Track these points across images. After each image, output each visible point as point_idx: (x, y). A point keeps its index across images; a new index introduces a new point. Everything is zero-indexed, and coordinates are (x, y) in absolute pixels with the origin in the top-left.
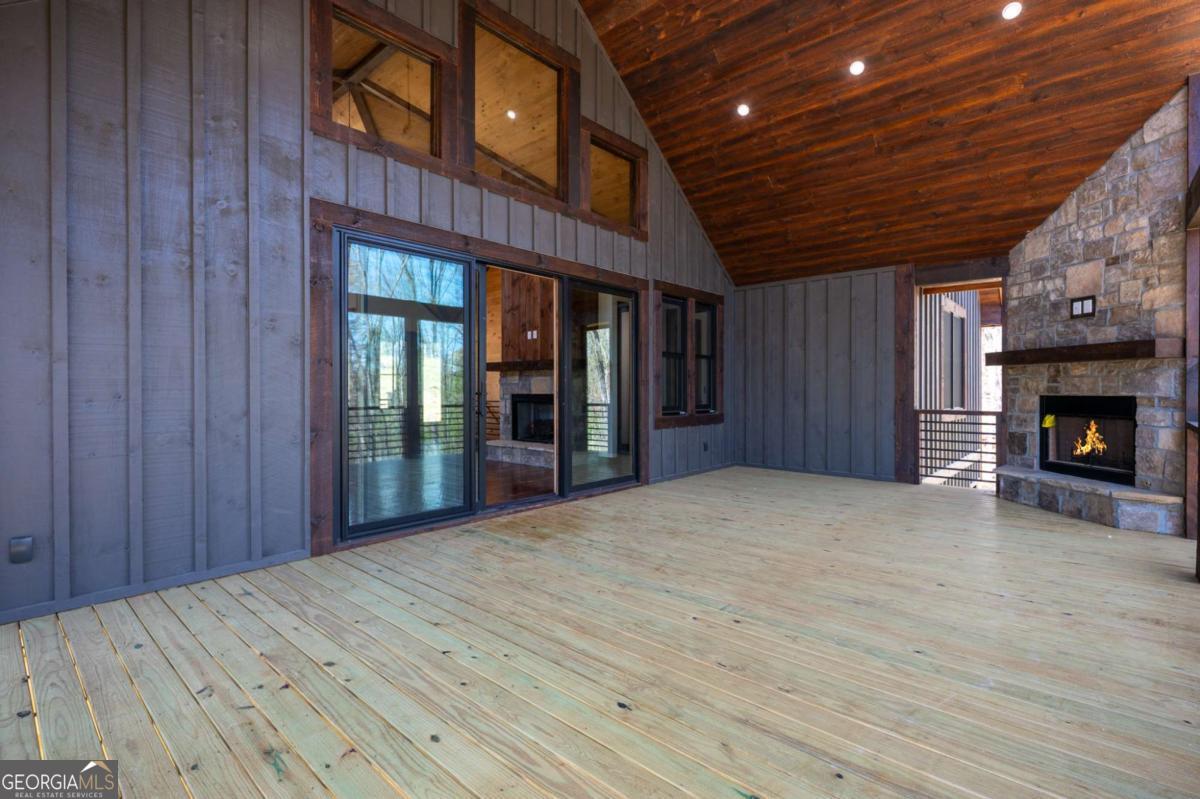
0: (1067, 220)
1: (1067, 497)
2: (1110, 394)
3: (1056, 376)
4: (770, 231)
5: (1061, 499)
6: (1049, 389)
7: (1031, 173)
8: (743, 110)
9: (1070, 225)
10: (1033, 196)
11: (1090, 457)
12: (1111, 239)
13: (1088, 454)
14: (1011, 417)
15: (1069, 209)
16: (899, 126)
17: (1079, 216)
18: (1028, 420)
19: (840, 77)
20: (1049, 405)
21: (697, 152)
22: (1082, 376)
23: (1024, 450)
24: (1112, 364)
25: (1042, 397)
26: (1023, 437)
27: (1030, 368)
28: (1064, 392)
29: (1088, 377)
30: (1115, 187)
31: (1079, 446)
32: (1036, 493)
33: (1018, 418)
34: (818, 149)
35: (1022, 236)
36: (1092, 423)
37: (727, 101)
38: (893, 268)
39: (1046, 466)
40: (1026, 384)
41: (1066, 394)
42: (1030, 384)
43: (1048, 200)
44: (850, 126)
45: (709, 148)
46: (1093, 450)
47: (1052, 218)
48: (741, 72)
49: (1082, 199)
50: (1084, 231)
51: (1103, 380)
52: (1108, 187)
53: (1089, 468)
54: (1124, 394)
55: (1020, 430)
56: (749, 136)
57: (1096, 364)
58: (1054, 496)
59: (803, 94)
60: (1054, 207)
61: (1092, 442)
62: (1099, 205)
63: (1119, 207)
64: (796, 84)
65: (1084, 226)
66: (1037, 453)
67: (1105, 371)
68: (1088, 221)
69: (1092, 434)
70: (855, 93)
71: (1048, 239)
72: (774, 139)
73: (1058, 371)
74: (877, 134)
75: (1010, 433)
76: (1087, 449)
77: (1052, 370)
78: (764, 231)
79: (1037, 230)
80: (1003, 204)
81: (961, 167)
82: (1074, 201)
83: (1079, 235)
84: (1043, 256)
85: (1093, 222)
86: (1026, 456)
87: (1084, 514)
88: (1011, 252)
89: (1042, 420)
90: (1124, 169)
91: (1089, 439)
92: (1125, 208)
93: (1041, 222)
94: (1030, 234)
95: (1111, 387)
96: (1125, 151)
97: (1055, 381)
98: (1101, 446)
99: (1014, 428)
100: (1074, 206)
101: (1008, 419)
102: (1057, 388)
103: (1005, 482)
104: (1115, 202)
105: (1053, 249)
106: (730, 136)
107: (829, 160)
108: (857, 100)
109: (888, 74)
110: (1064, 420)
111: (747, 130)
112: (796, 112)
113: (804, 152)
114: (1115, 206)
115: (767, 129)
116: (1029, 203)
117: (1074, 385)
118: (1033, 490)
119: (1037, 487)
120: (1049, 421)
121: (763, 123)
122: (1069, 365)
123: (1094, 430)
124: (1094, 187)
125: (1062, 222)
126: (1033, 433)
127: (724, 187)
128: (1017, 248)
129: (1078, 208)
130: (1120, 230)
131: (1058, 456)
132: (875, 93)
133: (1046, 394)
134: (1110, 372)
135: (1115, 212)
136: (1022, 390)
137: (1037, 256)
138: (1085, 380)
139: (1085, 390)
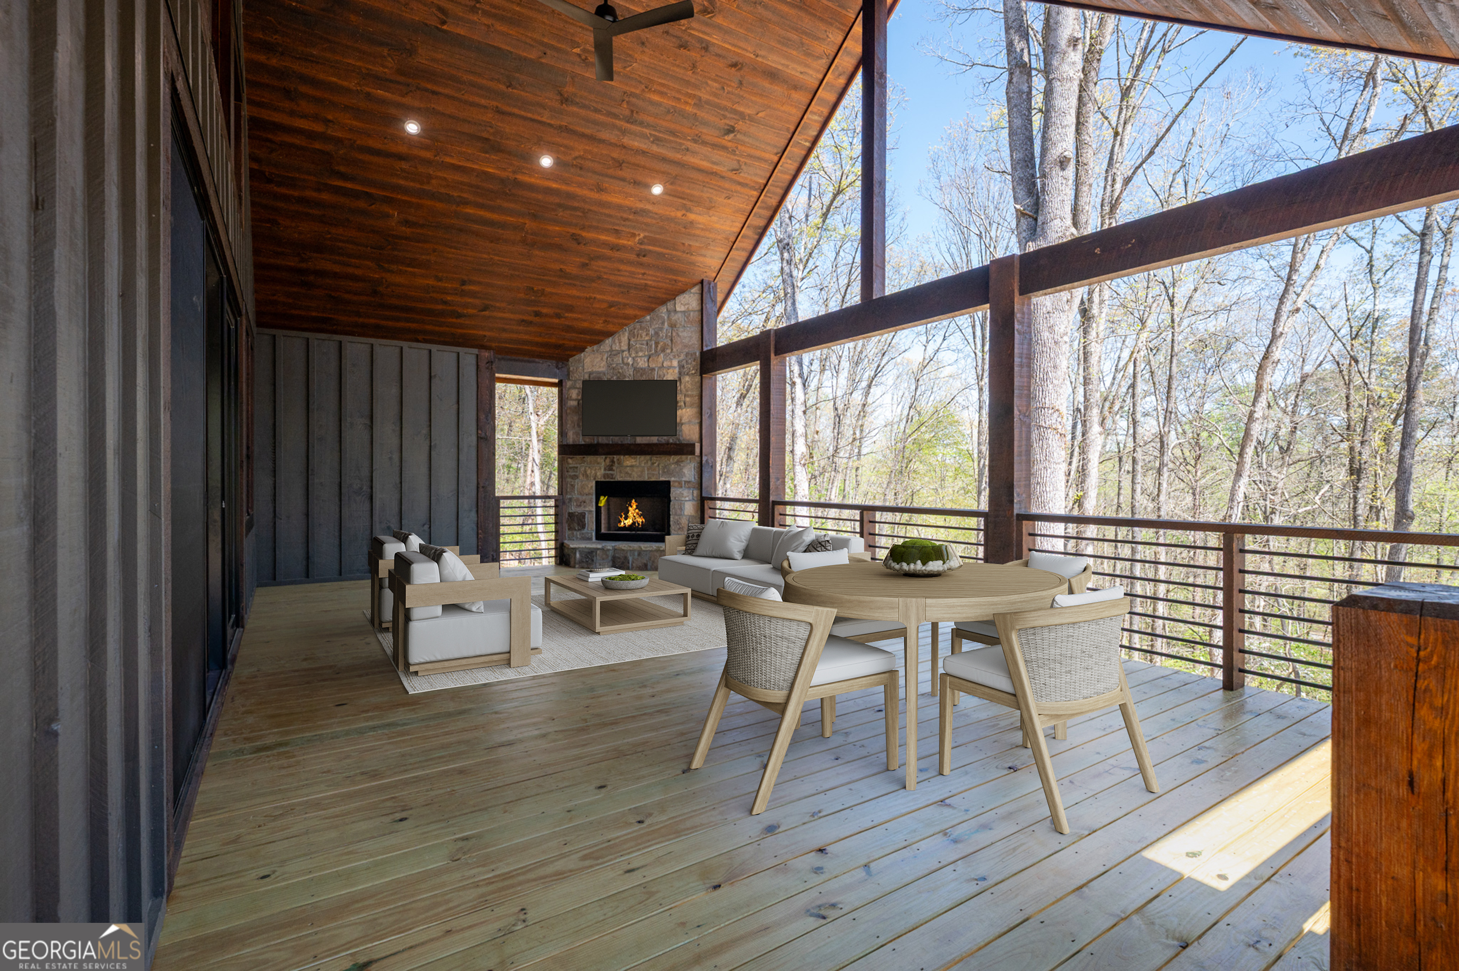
0: (620, 346)
1: (636, 557)
2: (653, 479)
3: (612, 465)
4: (358, 272)
5: (630, 559)
6: (604, 476)
7: (611, 305)
8: (412, 128)
9: (623, 351)
10: (605, 321)
11: (632, 527)
12: (653, 369)
13: (630, 526)
14: (570, 499)
15: (623, 339)
16: (550, 228)
17: (630, 347)
18: (587, 501)
19: (529, 158)
20: (602, 488)
21: (311, 135)
22: (632, 466)
23: (583, 526)
24: (654, 458)
25: (597, 482)
26: (583, 515)
27: (589, 458)
28: (619, 477)
29: (637, 467)
30: (657, 333)
31: (622, 520)
32: (610, 558)
33: (577, 500)
34: (470, 210)
35: (582, 350)
36: (633, 501)
37: (399, 106)
38: (476, 351)
39: (600, 537)
40: (585, 471)
41: (620, 479)
42: (589, 472)
43: (611, 327)
44: (512, 205)
45: (338, 141)
46: (634, 523)
47: (609, 341)
48: (435, 88)
49: (632, 334)
50: (633, 358)
51: (648, 470)
52: (652, 332)
53: (633, 534)
54: (662, 479)
55: (580, 510)
56: (400, 157)
57: (643, 457)
58: (626, 558)
59: (486, 152)
60: (610, 334)
61: (633, 516)
62: (645, 342)
63: (659, 348)
64: (487, 139)
65: (633, 355)
66: (594, 527)
67: (649, 463)
68: (637, 353)
69: (633, 511)
70: (533, 180)
71: (605, 357)
72: (430, 177)
73: (613, 462)
74: (530, 224)
75: (569, 513)
76: (629, 522)
77: (608, 460)
78: (350, 270)
79: (595, 347)
80: (585, 321)
81: (570, 281)
82: (627, 334)
83: (630, 361)
84: (601, 370)
85: (640, 354)
86: (585, 531)
87: (649, 567)
88: (571, 360)
89: (598, 501)
90: (663, 323)
91: (630, 514)
92: (663, 350)
93: (598, 342)
94: (589, 349)
95: (653, 475)
96: (663, 310)
97: (611, 470)
98: (640, 520)
99: (573, 509)
100: (626, 338)
101: (567, 501)
102: (612, 475)
103: (580, 554)
104: (657, 344)
105: (609, 366)
106: (372, 143)
107: (476, 227)
108: (531, 187)
109: (566, 182)
110: (613, 500)
111: (403, 149)
112: (469, 165)
113: (454, 207)
114: (656, 347)
115: (428, 162)
116: (599, 326)
117: (627, 473)
118: (607, 556)
119: (611, 553)
120: (603, 501)
121: (428, 155)
122: (622, 457)
123: (634, 507)
124: (642, 328)
125: (616, 347)
126: (591, 511)
127: (325, 196)
128: (576, 357)
129: (629, 340)
130: (660, 365)
131: (609, 529)
132: (549, 191)
133: (603, 480)
134: (653, 464)
135: (656, 351)
136: (581, 477)
137: (595, 369)
138: (635, 469)
139: (635, 477)
